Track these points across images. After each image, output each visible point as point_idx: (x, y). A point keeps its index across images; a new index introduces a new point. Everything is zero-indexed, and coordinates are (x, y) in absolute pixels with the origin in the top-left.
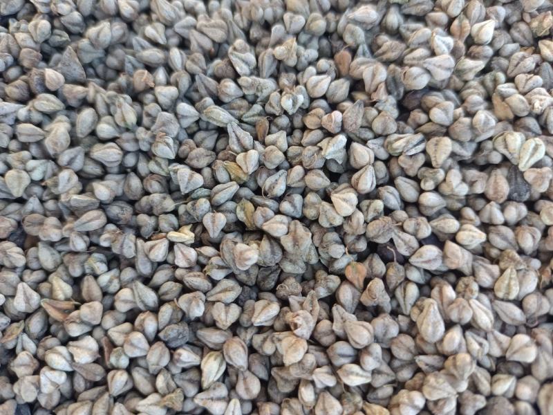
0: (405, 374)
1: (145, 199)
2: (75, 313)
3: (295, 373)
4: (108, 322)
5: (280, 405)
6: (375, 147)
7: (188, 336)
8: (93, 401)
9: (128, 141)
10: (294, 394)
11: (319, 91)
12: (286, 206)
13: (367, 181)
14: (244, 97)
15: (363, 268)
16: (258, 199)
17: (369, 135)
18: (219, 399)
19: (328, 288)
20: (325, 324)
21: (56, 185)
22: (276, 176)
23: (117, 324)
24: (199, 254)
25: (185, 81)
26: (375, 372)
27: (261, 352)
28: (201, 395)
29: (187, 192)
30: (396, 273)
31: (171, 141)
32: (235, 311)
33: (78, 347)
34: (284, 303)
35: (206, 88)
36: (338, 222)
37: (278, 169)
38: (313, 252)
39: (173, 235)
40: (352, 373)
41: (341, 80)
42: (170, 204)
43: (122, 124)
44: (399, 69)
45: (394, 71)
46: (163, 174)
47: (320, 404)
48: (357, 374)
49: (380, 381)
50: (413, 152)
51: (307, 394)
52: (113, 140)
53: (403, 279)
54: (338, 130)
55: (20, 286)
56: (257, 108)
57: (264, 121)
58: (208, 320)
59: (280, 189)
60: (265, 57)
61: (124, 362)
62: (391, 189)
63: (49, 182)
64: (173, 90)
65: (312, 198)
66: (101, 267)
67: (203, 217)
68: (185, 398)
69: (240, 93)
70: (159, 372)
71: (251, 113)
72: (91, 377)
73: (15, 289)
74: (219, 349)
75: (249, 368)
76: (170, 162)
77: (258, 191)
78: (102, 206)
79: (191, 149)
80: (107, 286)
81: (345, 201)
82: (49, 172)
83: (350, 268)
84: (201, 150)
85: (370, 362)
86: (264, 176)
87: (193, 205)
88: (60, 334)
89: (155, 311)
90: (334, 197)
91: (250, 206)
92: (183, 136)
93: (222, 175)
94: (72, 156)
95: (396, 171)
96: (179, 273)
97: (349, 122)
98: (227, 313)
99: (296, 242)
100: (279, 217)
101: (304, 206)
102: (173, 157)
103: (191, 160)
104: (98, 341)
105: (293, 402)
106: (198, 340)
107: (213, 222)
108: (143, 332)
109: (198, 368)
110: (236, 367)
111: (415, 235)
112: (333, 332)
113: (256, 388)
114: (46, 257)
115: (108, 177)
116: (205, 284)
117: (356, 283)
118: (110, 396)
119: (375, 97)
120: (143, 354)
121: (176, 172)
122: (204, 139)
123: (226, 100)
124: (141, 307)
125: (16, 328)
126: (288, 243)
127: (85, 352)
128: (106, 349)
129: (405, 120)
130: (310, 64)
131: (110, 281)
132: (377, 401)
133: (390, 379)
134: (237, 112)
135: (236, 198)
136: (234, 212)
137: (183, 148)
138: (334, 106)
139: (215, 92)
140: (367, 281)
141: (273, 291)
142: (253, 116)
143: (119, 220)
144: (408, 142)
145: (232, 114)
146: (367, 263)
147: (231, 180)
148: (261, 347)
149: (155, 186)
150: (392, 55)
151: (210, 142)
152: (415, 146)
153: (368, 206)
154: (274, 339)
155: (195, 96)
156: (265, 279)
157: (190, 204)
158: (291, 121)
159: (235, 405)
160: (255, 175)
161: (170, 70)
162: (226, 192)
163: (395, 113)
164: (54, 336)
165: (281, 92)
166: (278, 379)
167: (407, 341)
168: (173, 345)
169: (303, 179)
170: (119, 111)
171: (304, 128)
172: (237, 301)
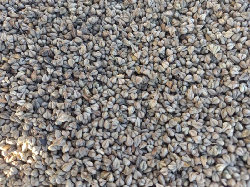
0: (184, 109)
1: (109, 67)
2: (92, 98)
3: (154, 109)
4: (101, 99)
5: (150, 119)
6: (173, 50)
7: (124, 103)
8: (98, 121)
9: (103, 51)
10: (154, 116)
11: (157, 35)
12: (149, 67)
13: (171, 59)
14: (135, 38)
15: (171, 82)
16: (141, 66)
17: (171, 47)
18: (134, 118)
19: (162, 88)
20: (161, 97)
21: (83, 63)
22: (146, 59)
23: (103, 100)
24: (126, 81)
25: (118, 33)
26: (176, 109)
27: (144, 105)
28: (129, 117)
29: (121, 64)
30: (180, 83)
31: (116, 50)
32: (136, 95)
33: (93, 106)
34: (150, 93)
35: (124, 35)
36: (164, 70)
37: (146, 57)
38: (157, 79)
39: (118, 76)
40: (170, 108)
41: (163, 32)
42: (116, 68)
43: (101, 46)
44: (179, 28)
45: (178, 29)
46: (113, 60)
47: (162, 117)
48: (171, 109)
49: (177, 111)
50: (184, 50)
51: (158, 115)
52: (99, 50)
53: (182, 85)
54: (163, 45)
55: (75, 91)
56: (139, 41)
57: (141, 44)
58: (129, 98)
59: (147, 62)
60: (141, 26)
61: (107, 109)
62: (178, 61)
63: (81, 63)
64: (115, 36)
65: (156, 64)
66: (98, 85)
67: (126, 71)
68: (124, 119)
69: (134, 37)
70: (117, 112)
71: (137, 42)
72: (97, 115)
73: (74, 92)
74: (133, 105)
75: (141, 110)
76: (115, 56)
77: (140, 64)
78: (97, 69)
79: (121, 53)
80: (100, 90)
81: (165, 64)
82: (80, 60)
83: (167, 83)
84: (124, 53)
85: (175, 105)
86: (142, 59)
87: (123, 68)
88: (87, 104)
89: (114, 96)
90: (163, 64)
91: (139, 67)
92: (118, 49)
93: (130, 59)
94: (88, 55)
95: (179, 56)
96: (120, 86)
97: (166, 43)
98: (135, 95)
99: (153, 75)
100: (147, 70)
101: (154, 67)
102: (116, 55)
103: (121, 55)
104: (99, 105)
105: (154, 118)
106: (126, 103)
107: (129, 72)
108: (112, 101)
109: (127, 111)
110: (138, 109)
111: (185, 72)
112: (164, 99)
113: (143, 114)
114: (82, 83)
115: (97, 61)
116: (128, 88)
117: (169, 86)
118: (103, 119)
119: (173, 36)
120: (112, 107)
121: (117, 59)
122: (124, 50)
123: (130, 38)
124: (110, 95)
125: (75, 103)
126: (150, 76)
127: (96, 107)
128: (101, 107)
129: (181, 43)
130: (154, 28)
131: (101, 89)
132: (177, 117)
133: (180, 111)
134: (133, 42)
135: (134, 66)
136: (134, 69)
137: (118, 52)
138: (161, 39)
139: (127, 36)
140: (172, 86)
141: (146, 90)
142: (138, 43)
143: (102, 73)
144: (182, 48)
145: (132, 43)
146: (172, 81)
147: (133, 61)
148: (144, 104)
149: (111, 63)
150: (176, 25)
151: (126, 51)
152: (184, 49)
153: (172, 66)
154: (148, 101)
155: (121, 38)
156: (143, 87)
157: (122, 68)
158: (149, 44)
159: (138, 119)
160: (139, 59)
161: (113, 31)
162: (132, 63)
163: (178, 41)
164: (85, 104)
165: (146, 36)
166: (149, 112)
167: (184, 100)
168: (120, 104)
169: (153, 59)
170: (100, 42)
171: (153, 46)
172: (136, 93)
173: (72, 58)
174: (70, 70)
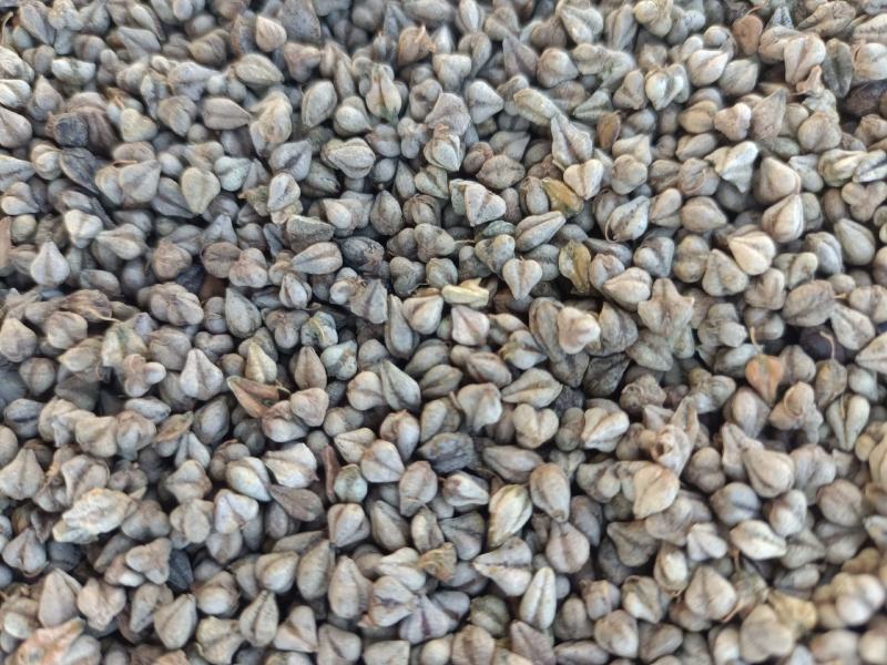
0: (844, 549)
1: (407, 231)
2: (284, 404)
3: (655, 529)
4: (336, 423)
5: (620, 586)
6: (804, 169)
7: (469, 458)
8: (300, 554)
9: (385, 138)
10: (647, 569)
11: (710, 75)
12: (646, 254)
13: (793, 218)
14: (579, 78)
15: (779, 365)
16: (597, 243)
17: (791, 147)
18: (518, 566)
19: (714, 397)
20: (708, 455)
21: (265, 198)
22: (632, 205)
23: (350, 428)
24: (494, 325)
25: (485, 47)
26: (792, 540)
27: (592, 493)
28: (486, 557)
29: (479, 222)
30: (833, 374)
31: (457, 140)
32: (551, 420)
33: (282, 459)
34: (636, 416)
35: (519, 60)
36: (740, 283)
37: (631, 196)
38: (688, 337)
39: (455, 293)
40: (756, 535)
41: (743, 63)
42: (447, 242)
43: (377, 111)
44: (845, 46)
45: (837, 50)
46: (439, 194)
47: (697, 588)
48: (765, 539)
49: (800, 556)
50: (870, 176)
51: (675, 568)
52: (362, 134)
53: (842, 390)
54: (743, 134)
55: (192, 354)
56: (601, 96)
57: (615, 118)
58: (505, 432)
59: (638, 226)
60: (621, 17)
61: (360, 490)
62: (830, 237)
63: (251, 193)
64: (463, 61)
65: (693, 243)
66: (329, 334)
67: (503, 265)
68: (459, 560)
69: (574, 72)
70: (418, 511)
71: (590, 103)
72: (300, 513)
73: (184, 359)
74: (523, 481)
75: (571, 520)
76: (451, 175)
77: (596, 231)
78: (338, 238)
79: (487, 157)
80: (337, 367)
81: (754, 249)
82: (253, 178)
83: (755, 364)
84: (503, 159)
85: (791, 519)
86: (610, 204)
87: (488, 245)
88: (252, 439)
89: (416, 412)
90: (735, 243)
91: (585, 253)
92: (473, 138)
93: (537, 200)
94: (294, 153)
95: (836, 208)
96: (458, 352)
97: (764, 121)
98: (540, 421)
99: (666, 310)
100: (634, 271)
101: (676, 258)
102: (456, 167)
103: (488, 173)
104: (317, 454)
105: (645, 582)
106: (484, 464)
107: (522, 273)
108: (395, 442)
109: (484, 512)
110: (550, 512)
111: (870, 314)
112: (721, 467)
113: (582, 553)
114: (239, 312)
115: (347, 193)
116: (502, 373)
117: (764, 390)
118: (331, 545)
119: (804, 88)
120: (394, 478)
121: (462, 191)
122: (506, 145)
123: (550, 81)
124: (393, 402)
125: (180, 423)
126: (651, 314)
127: (295, 468)
128: (329, 467)
129: (851, 131)
130: (691, 33)
131: (343, 359)
132: (793, 590)
133: (816, 555)
134: (566, 103)
135: (558, 239)
136: (556, 261)
137: (473, 154)
138: (730, 100)
139: (532, 68)
140: (783, 389)
141: (615, 396)
142: (595, 108)
143: (362, 263)
144: (860, 162)
145: (559, 106)
146: (783, 359)
147: (550, 209)
148: (594, 484)
149: (424, 212)
150: (832, 24)
151: (517, 148)
152: (874, 167)
153: (792, 263)
154: (620, 471)
155: (498, 74)
156: (599, 376)
157: (481, 244)
158: (658, 121)
159: (546, 577)
160: (591, 203)
161: (457, 34)
162: (543, 226)
163: (836, 117)
164: (241, 441)
165: (645, 71)
166: (620, 541)
167: (850, 491)
168: (444, 468)
169: (679, 211)
170: (375, 86)
171: (680, 132)
172: (552, 406)
173: (208, 165)
174: (188, 231)
